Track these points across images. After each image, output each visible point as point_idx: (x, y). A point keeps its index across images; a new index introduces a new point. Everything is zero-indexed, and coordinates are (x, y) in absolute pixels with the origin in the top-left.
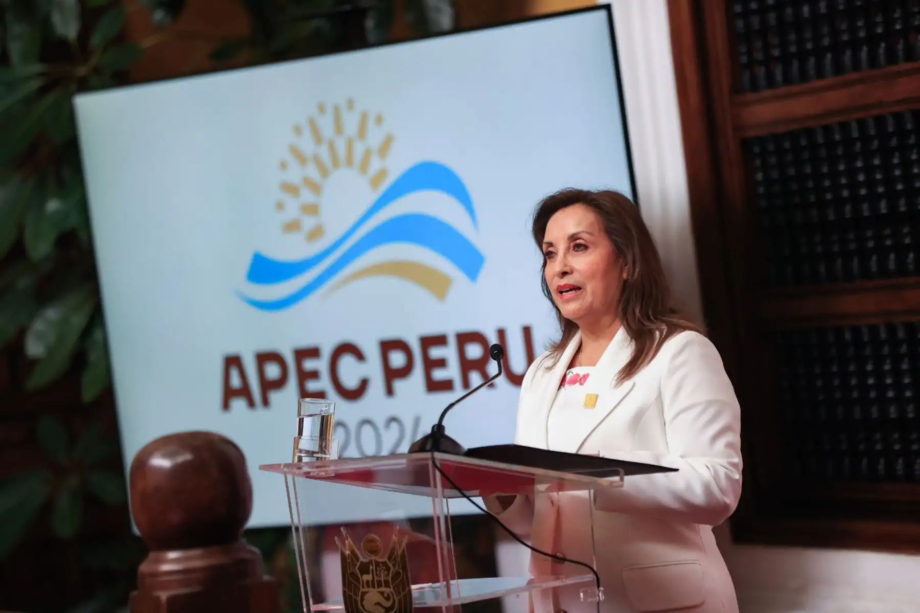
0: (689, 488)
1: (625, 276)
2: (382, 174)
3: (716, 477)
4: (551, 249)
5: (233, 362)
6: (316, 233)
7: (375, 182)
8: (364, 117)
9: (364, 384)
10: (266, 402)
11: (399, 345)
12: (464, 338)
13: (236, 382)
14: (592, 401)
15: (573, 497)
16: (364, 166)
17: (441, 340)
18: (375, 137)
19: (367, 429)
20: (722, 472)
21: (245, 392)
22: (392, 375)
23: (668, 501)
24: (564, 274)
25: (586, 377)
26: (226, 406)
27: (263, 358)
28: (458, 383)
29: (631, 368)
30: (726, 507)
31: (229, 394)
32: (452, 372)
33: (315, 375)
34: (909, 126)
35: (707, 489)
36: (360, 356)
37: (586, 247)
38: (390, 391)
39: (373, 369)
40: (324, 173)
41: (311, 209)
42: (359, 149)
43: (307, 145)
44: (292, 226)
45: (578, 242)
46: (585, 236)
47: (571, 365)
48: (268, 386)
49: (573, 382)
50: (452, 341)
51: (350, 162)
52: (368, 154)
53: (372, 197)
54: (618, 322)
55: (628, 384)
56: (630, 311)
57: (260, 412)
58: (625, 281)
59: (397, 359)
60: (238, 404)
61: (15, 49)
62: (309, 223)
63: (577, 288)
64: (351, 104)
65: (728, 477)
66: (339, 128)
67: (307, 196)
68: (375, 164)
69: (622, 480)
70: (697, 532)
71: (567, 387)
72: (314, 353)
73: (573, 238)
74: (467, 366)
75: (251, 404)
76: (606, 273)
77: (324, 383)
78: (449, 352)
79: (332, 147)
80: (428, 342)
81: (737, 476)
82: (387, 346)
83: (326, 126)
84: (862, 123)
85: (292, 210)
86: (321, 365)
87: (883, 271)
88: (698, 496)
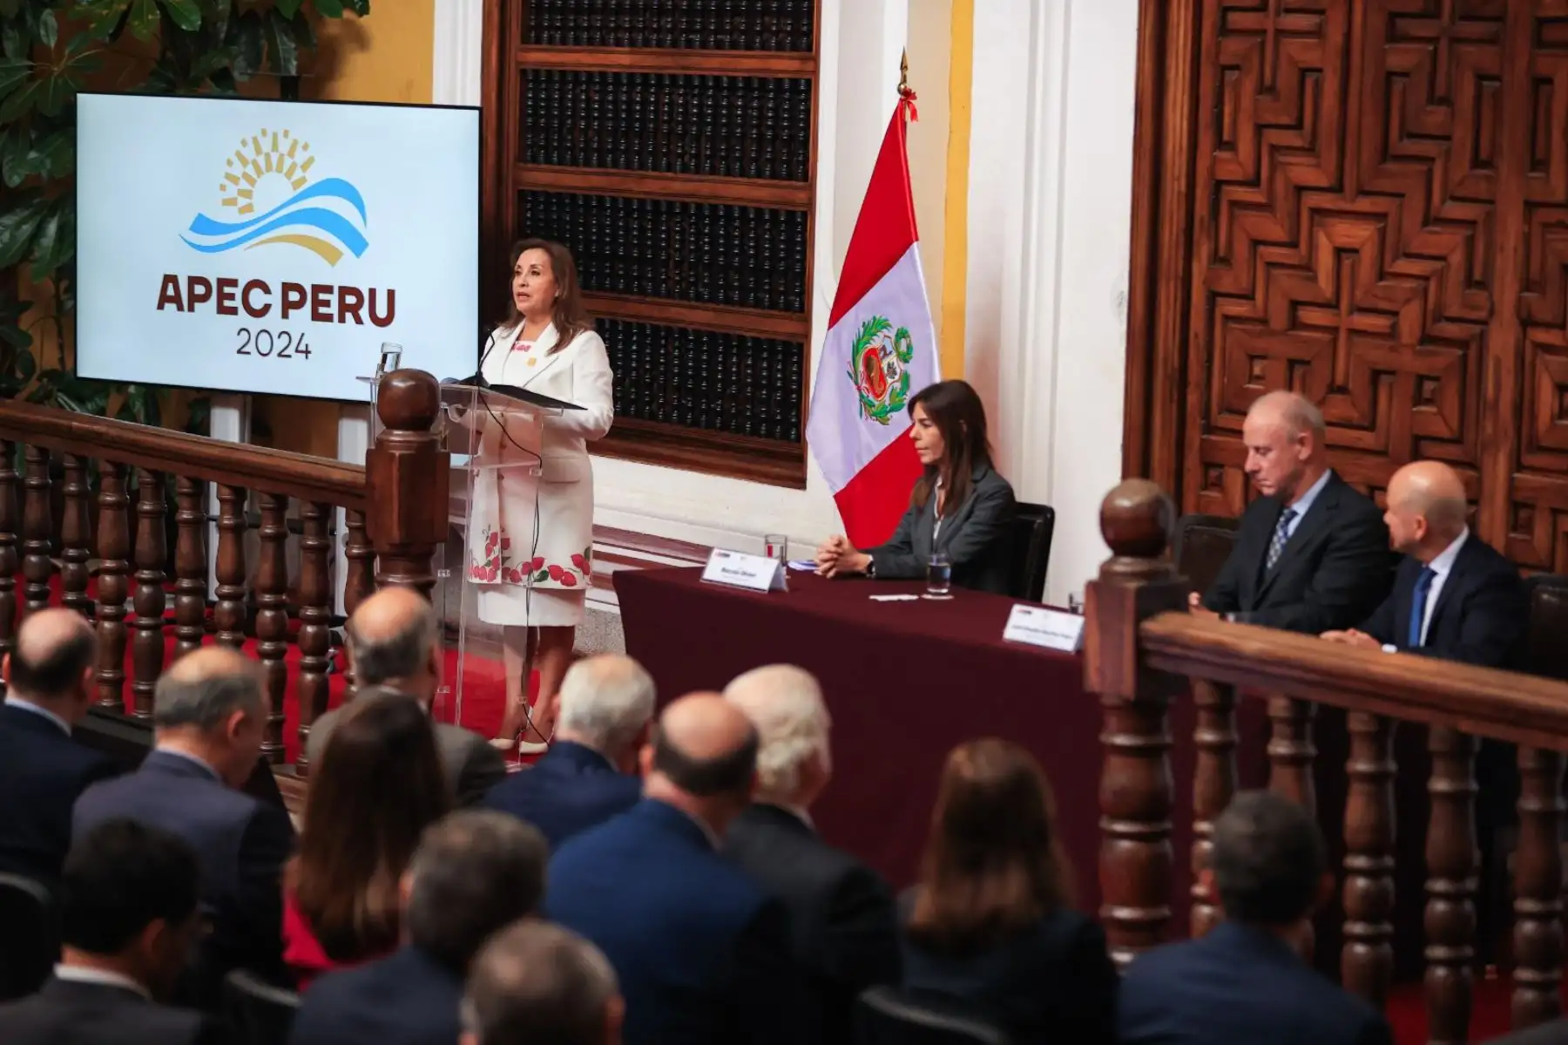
0: (587, 420)
1: (557, 295)
2: (303, 180)
3: (602, 414)
4: (519, 270)
5: (170, 279)
6: (248, 208)
7: (296, 185)
8: (295, 143)
9: (267, 307)
10: (191, 309)
11: (298, 288)
12: (344, 291)
13: (171, 292)
14: (532, 362)
15: (517, 417)
16: (289, 175)
17: (329, 289)
18: (300, 157)
19: (264, 335)
20: (605, 413)
21: (176, 299)
22: (287, 306)
23: (574, 426)
24: (523, 285)
25: (529, 347)
26: (161, 307)
27: (193, 281)
28: (336, 318)
29: (557, 347)
30: (604, 431)
31: (163, 300)
32: (334, 309)
33: (231, 297)
34: (649, 208)
35: (597, 420)
36: (267, 290)
37: (538, 274)
38: (285, 315)
39: (275, 299)
40: (259, 172)
41: (247, 194)
42: (288, 162)
43: (249, 153)
44: (230, 202)
45: (535, 270)
46: (540, 267)
47: (518, 339)
48: (194, 299)
49: (520, 349)
50: (336, 291)
51: (279, 170)
52: (293, 167)
53: (291, 194)
54: (548, 319)
55: (555, 355)
56: (558, 316)
57: (186, 313)
58: (557, 298)
59: (294, 296)
60: (171, 307)
61: (9, 47)
62: (242, 201)
63: (528, 295)
64: (286, 134)
65: (608, 416)
66: (275, 147)
67: (244, 185)
68: (298, 174)
69: (562, 411)
70: (579, 441)
71: (515, 352)
72: (234, 283)
73: (533, 266)
74: (344, 308)
75: (180, 308)
76: (546, 291)
77: (237, 303)
78: (334, 298)
79: (268, 156)
80: (317, 289)
81: (612, 415)
82: (287, 287)
83: (266, 145)
84: (614, 200)
85: (232, 191)
86: (238, 292)
87: (613, 289)
88: (591, 425)
